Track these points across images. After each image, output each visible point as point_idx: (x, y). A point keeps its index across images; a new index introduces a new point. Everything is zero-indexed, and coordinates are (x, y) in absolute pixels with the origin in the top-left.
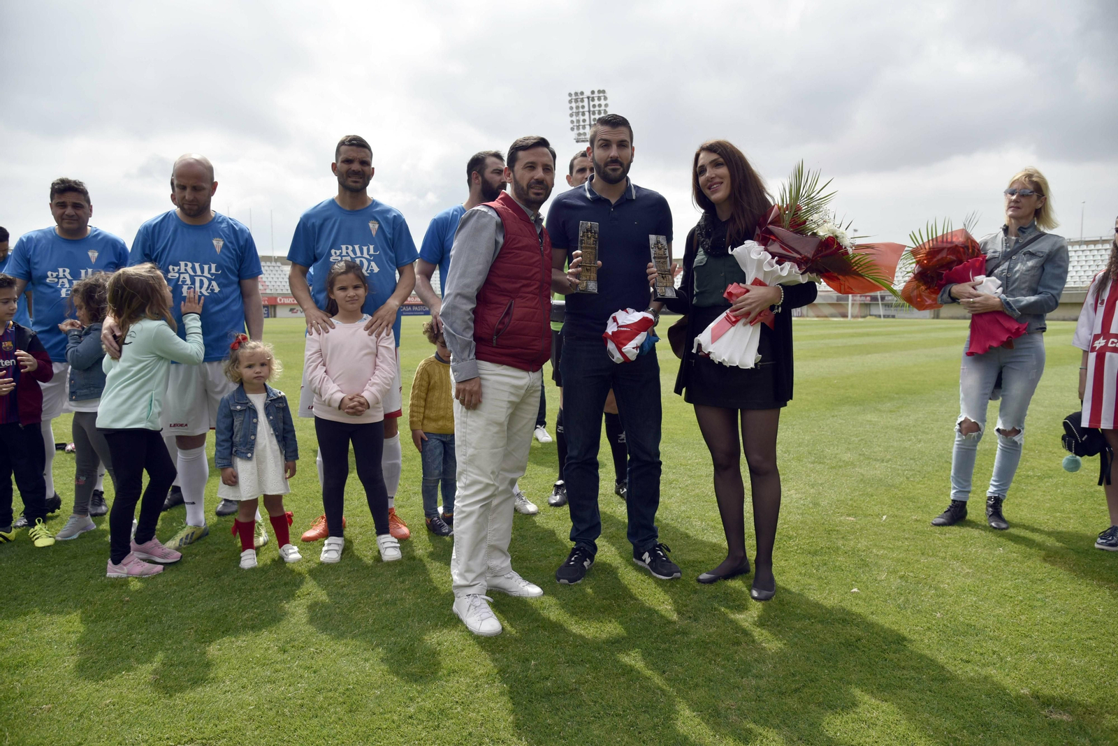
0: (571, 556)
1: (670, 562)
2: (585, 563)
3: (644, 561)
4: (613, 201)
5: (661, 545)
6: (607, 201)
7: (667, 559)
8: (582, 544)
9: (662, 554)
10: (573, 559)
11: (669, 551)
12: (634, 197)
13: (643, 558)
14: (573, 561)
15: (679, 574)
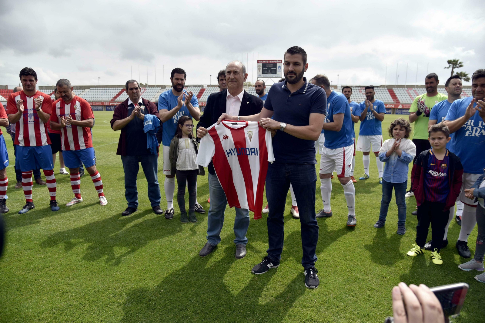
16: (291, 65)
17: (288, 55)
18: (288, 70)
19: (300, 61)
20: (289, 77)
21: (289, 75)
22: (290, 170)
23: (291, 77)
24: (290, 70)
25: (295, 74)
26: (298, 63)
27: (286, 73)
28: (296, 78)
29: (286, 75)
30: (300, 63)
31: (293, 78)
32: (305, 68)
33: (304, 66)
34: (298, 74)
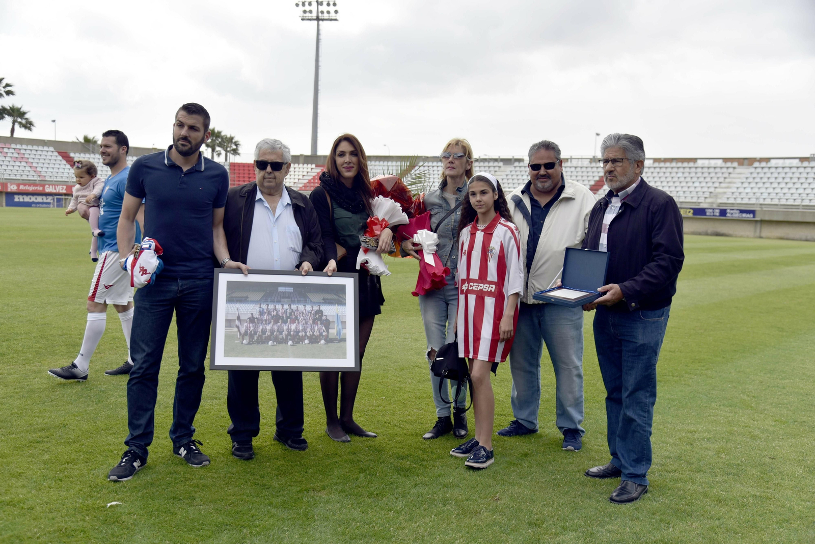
0: (123, 459)
1: (202, 454)
2: (135, 464)
3: (181, 455)
4: (185, 169)
5: (194, 441)
6: (180, 168)
7: (199, 451)
8: (134, 448)
9: (194, 448)
10: (124, 460)
11: (202, 445)
12: (202, 169)
13: (180, 452)
14: (123, 462)
15: (208, 462)
16: (186, 128)
17: (183, 113)
18: (180, 135)
19: (199, 125)
20: (180, 146)
21: (181, 142)
22: (184, 287)
23: (183, 145)
24: (183, 135)
25: (190, 142)
26: (195, 128)
27: (176, 138)
28: (191, 148)
29: (176, 140)
30: (198, 128)
31: (186, 148)
32: (205, 137)
33: (204, 134)
34: (194, 143)
